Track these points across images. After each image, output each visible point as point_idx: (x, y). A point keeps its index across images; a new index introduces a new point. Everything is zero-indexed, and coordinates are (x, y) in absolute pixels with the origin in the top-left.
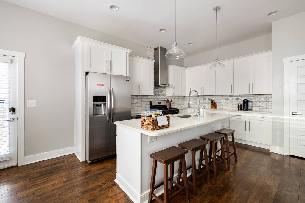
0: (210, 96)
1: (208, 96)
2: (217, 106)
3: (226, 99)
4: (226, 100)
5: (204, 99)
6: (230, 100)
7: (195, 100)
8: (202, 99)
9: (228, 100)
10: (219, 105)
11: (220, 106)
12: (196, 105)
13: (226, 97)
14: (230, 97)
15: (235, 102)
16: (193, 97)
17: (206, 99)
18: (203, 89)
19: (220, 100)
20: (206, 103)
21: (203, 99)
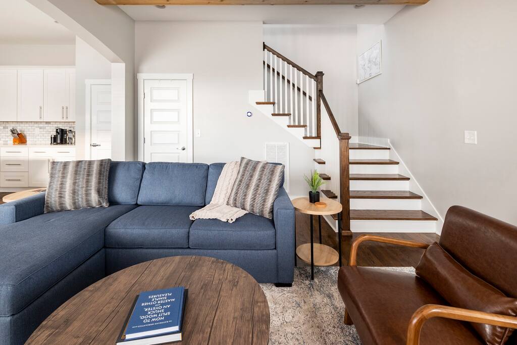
2: (27, 140)
3: (41, 128)
4: (41, 130)
5: (4, 128)
9: (45, 130)
10: (30, 137)
11: (32, 139)
13: (41, 125)
14: (47, 125)
19: (32, 130)
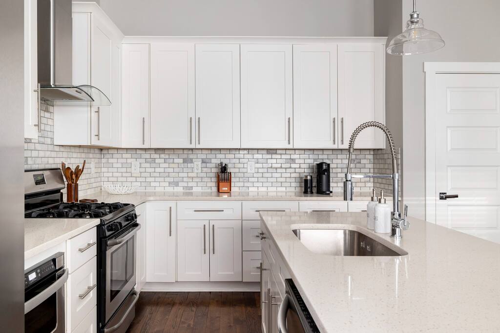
0: (207, 152)
1: (200, 152)
2: (232, 185)
3: (257, 161)
4: (258, 165)
5: (185, 161)
6: (270, 165)
7: (148, 165)
8: (176, 161)
9: (265, 165)
11: (241, 184)
12: (152, 184)
13: (259, 157)
14: (270, 156)
15: (284, 170)
16: (139, 152)
17: (191, 161)
18: (195, 125)
19: (241, 165)
20: (194, 175)
21: (181, 161)
